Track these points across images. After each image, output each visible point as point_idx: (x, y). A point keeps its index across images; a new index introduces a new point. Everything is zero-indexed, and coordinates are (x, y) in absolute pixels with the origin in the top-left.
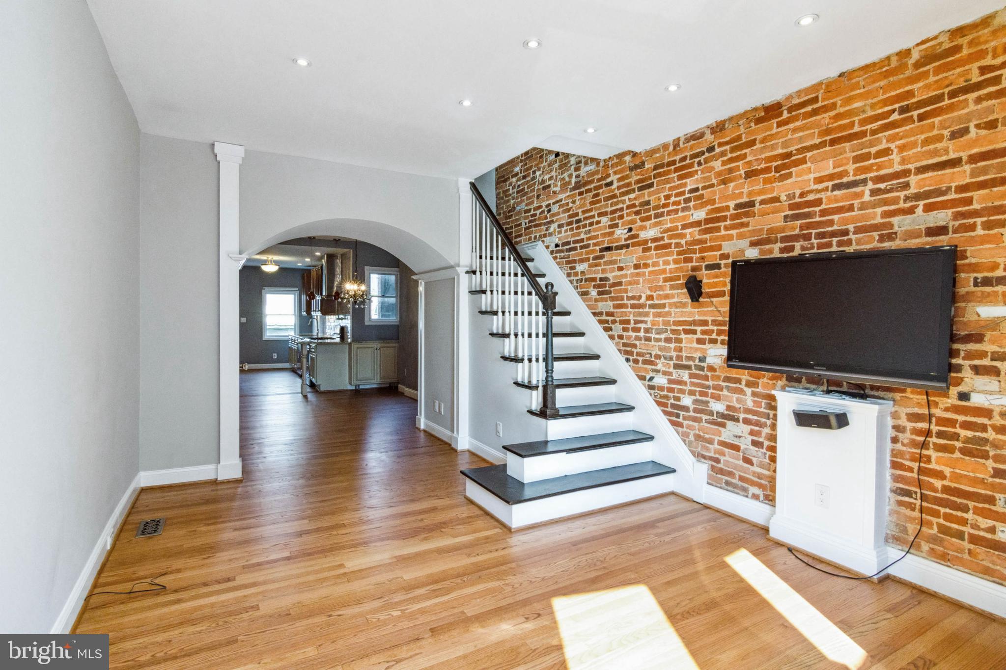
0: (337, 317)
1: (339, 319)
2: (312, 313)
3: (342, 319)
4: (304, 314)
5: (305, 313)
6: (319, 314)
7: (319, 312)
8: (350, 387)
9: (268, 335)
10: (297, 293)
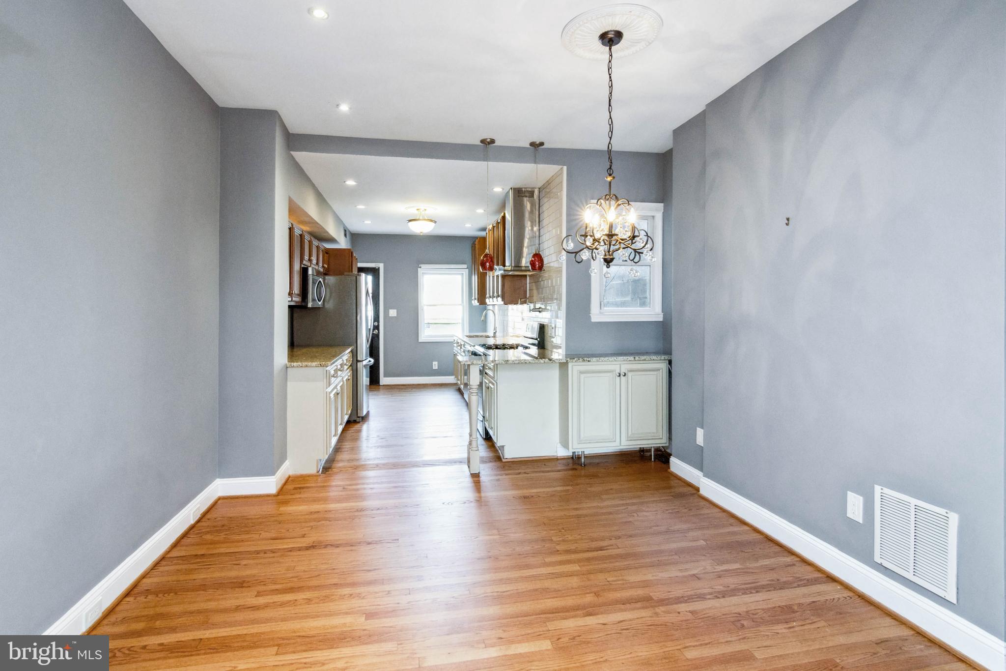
0: (532, 306)
1: (535, 310)
2: (487, 300)
3: (540, 310)
4: (476, 303)
5: (476, 301)
6: (500, 301)
7: (500, 299)
8: (562, 453)
9: (426, 334)
10: (466, 272)
